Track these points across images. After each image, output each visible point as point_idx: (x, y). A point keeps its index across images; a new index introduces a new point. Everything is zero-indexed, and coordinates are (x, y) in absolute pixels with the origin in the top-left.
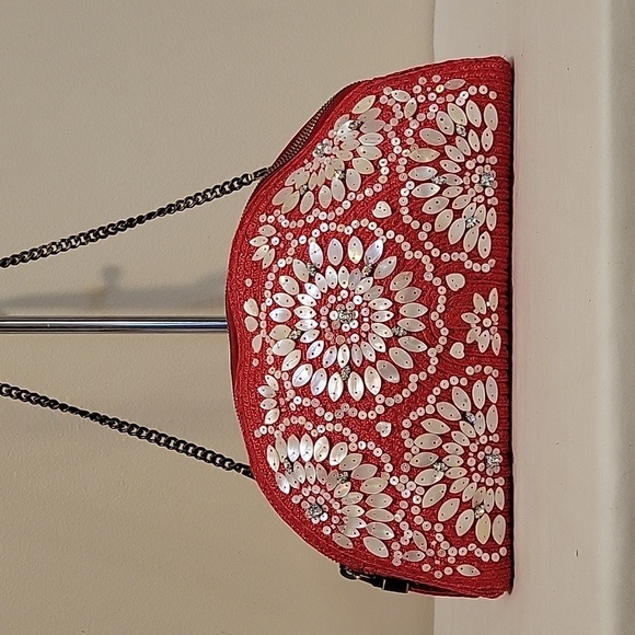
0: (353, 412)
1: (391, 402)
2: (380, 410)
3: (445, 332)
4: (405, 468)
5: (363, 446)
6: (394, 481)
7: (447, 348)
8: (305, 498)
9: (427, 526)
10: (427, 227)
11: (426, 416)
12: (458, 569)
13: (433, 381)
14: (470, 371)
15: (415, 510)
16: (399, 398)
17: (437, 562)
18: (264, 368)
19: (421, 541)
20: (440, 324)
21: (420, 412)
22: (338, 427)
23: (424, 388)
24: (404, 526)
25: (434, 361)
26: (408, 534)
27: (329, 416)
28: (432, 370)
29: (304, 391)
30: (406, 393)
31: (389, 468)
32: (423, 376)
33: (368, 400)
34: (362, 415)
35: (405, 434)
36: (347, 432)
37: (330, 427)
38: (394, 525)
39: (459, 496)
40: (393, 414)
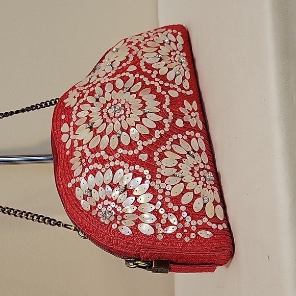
0: (125, 152)
1: (145, 144)
2: (140, 148)
3: (171, 114)
4: (158, 176)
6: (153, 184)
8: (100, 210)
9: (176, 208)
10: (155, 72)
13: (168, 135)
15: (167, 200)
16: (150, 142)
17: (185, 231)
20: (168, 110)
22: (117, 163)
24: (162, 211)
25: (167, 126)
26: (165, 216)
27: (111, 158)
28: (167, 129)
30: (154, 140)
31: (148, 177)
32: (162, 132)
33: (133, 145)
34: (131, 153)
35: (156, 159)
36: (122, 164)
37: (112, 164)
38: (155, 212)
40: (148, 150)
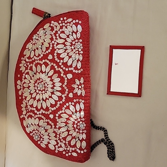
5: (47, 121)
7: (68, 95)
11: (62, 113)
12: (72, 153)
14: (75, 101)
18: (22, 99)
19: (63, 145)
21: (61, 112)
23: (62, 105)
29: (32, 106)
39: (71, 135)
